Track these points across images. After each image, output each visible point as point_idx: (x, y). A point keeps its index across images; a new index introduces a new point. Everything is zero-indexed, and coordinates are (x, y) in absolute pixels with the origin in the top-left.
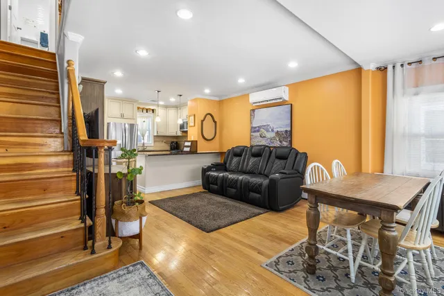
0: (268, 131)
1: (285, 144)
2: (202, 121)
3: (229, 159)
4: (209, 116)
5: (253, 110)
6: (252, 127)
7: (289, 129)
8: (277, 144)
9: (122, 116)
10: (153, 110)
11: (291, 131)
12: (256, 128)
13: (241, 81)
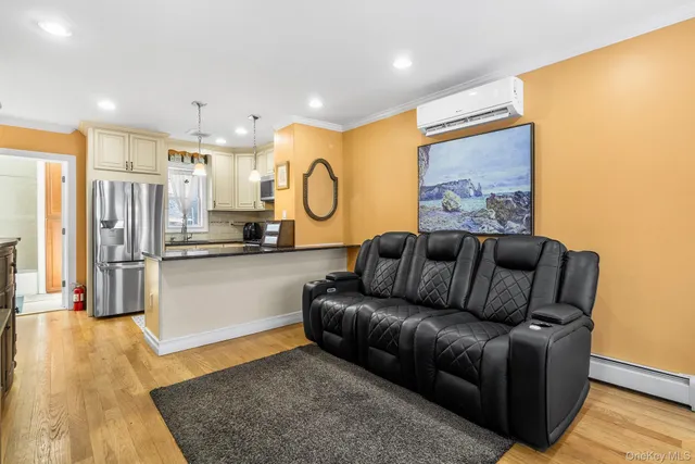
0: (465, 196)
1: (514, 227)
2: (306, 176)
3: (369, 264)
4: (320, 166)
5: (426, 147)
6: (422, 188)
7: (526, 188)
8: (492, 227)
9: (129, 167)
10: (206, 158)
11: (532, 194)
12: (432, 188)
13: (402, 63)
